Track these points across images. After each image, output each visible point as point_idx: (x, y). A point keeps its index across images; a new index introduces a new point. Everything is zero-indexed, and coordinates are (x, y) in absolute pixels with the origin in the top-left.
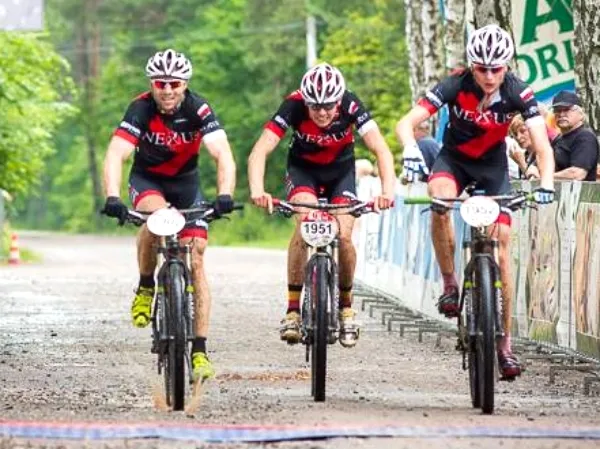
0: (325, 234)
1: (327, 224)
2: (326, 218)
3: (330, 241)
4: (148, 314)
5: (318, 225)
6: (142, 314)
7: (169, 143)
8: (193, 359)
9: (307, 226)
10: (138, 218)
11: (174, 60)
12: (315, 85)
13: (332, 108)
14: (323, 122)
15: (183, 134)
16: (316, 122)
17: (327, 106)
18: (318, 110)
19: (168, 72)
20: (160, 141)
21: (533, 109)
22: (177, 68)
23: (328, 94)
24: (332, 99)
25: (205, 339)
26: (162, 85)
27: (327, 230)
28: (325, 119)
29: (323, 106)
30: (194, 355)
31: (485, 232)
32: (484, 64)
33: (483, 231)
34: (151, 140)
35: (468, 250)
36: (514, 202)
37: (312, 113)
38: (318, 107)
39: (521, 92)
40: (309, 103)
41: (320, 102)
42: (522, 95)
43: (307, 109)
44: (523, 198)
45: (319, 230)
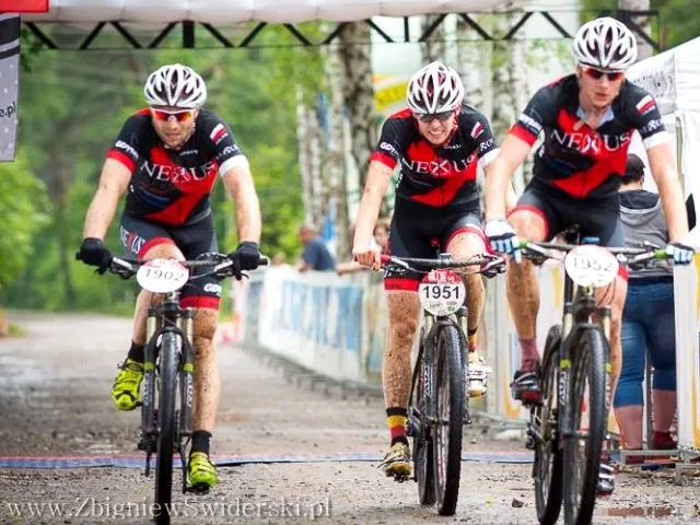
0: (451, 299)
1: (453, 286)
2: (452, 278)
3: (457, 308)
4: (134, 394)
5: (442, 287)
6: (127, 392)
7: (175, 179)
8: (191, 459)
9: (427, 288)
10: (125, 268)
11: (181, 83)
12: (425, 91)
13: (447, 118)
14: (437, 137)
15: (192, 170)
16: (429, 138)
17: (441, 117)
18: (430, 122)
19: (172, 102)
20: (163, 176)
21: (652, 124)
22: (185, 95)
23: (442, 101)
24: (447, 107)
25: (210, 435)
26: (165, 117)
27: (454, 294)
28: (439, 133)
29: (436, 116)
30: (194, 454)
31: (593, 296)
32: (600, 66)
33: (591, 293)
34: (151, 174)
35: (569, 317)
36: (639, 258)
37: (423, 126)
38: (430, 118)
39: (638, 102)
40: (418, 114)
41: (431, 111)
42: (639, 106)
43: (416, 121)
44: (652, 254)
45: (442, 294)
